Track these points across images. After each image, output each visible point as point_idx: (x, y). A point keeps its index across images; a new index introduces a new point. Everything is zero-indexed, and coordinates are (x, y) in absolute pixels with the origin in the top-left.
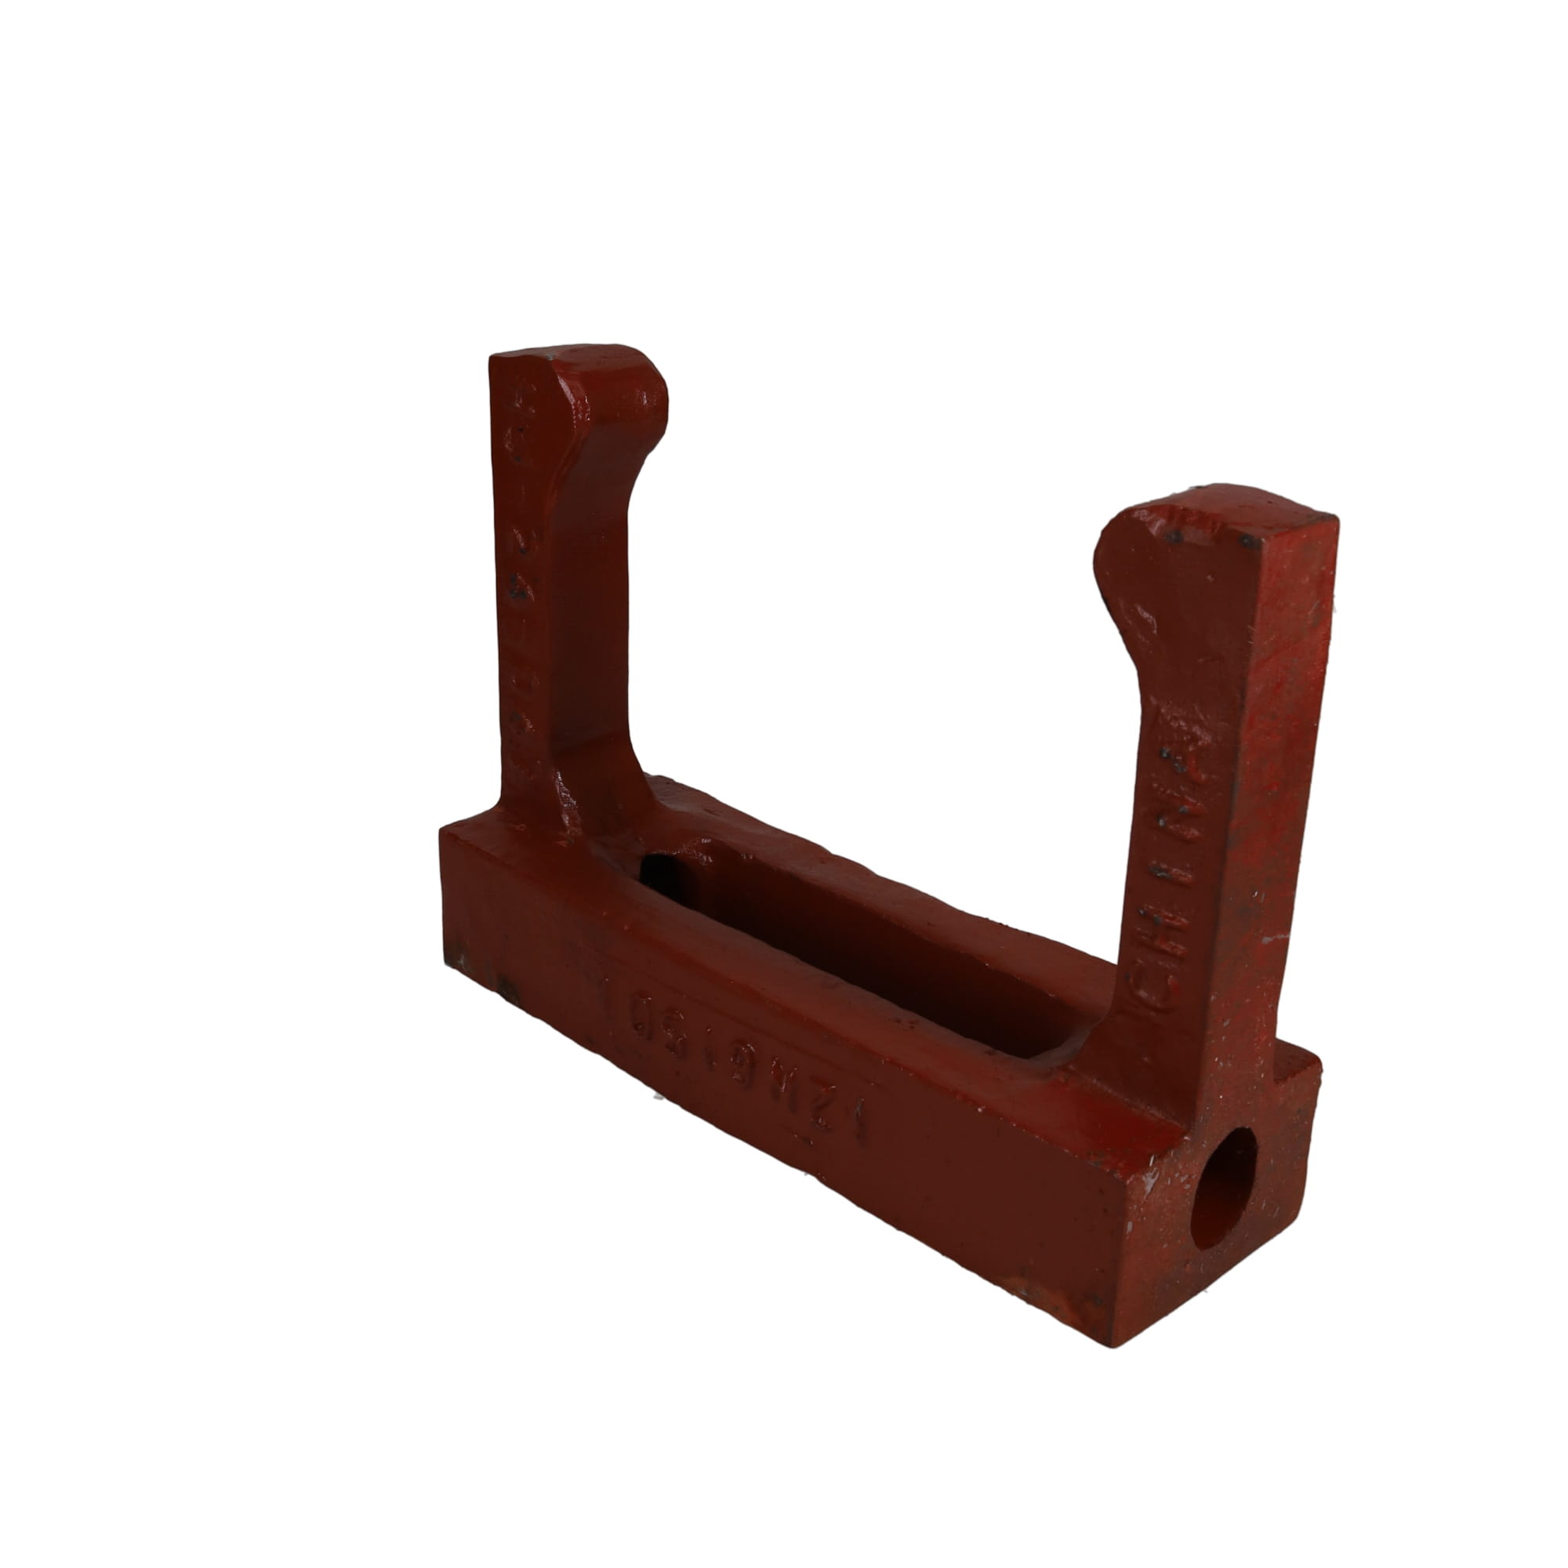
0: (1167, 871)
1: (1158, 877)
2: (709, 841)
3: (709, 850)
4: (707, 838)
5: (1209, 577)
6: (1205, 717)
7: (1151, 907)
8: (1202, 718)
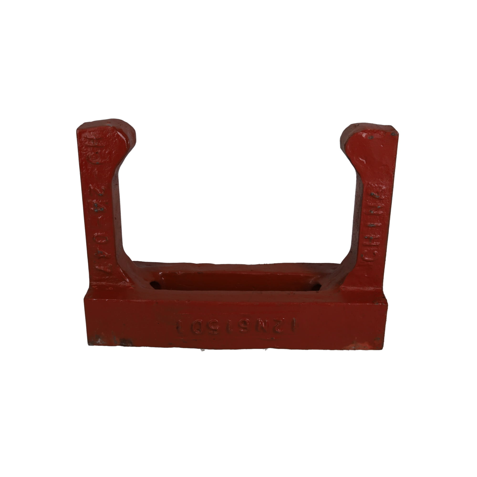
0: (373, 224)
1: (371, 227)
2: (162, 273)
3: (163, 275)
4: (161, 272)
5: (382, 146)
6: (383, 182)
7: (368, 235)
8: (382, 182)
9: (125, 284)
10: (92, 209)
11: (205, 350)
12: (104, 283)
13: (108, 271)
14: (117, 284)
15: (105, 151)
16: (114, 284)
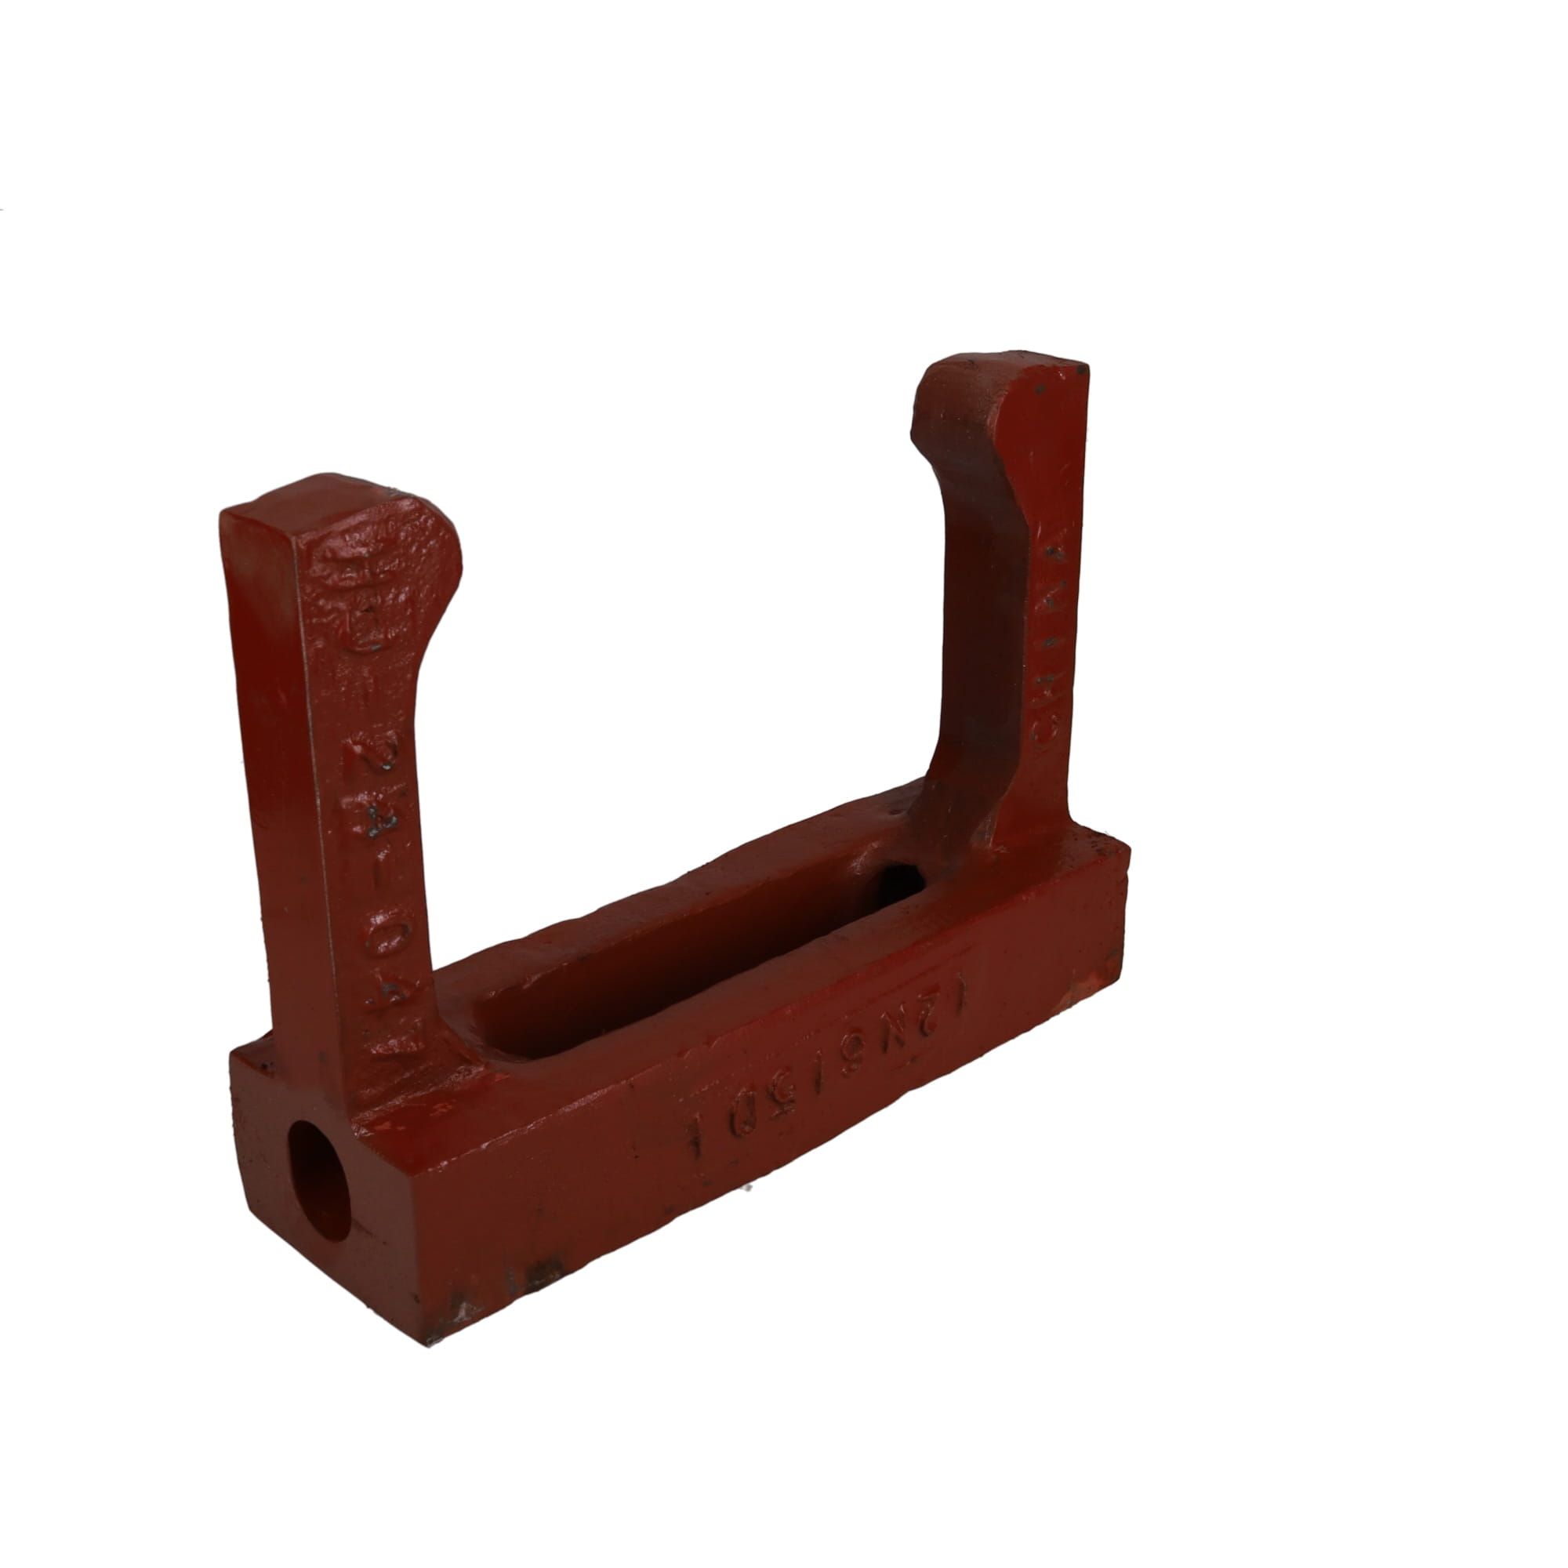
9: (471, 1074)
10: (357, 829)
11: (753, 1184)
12: (398, 1101)
13: (416, 1049)
14: (441, 1086)
15: (396, 596)
16: (431, 1090)
